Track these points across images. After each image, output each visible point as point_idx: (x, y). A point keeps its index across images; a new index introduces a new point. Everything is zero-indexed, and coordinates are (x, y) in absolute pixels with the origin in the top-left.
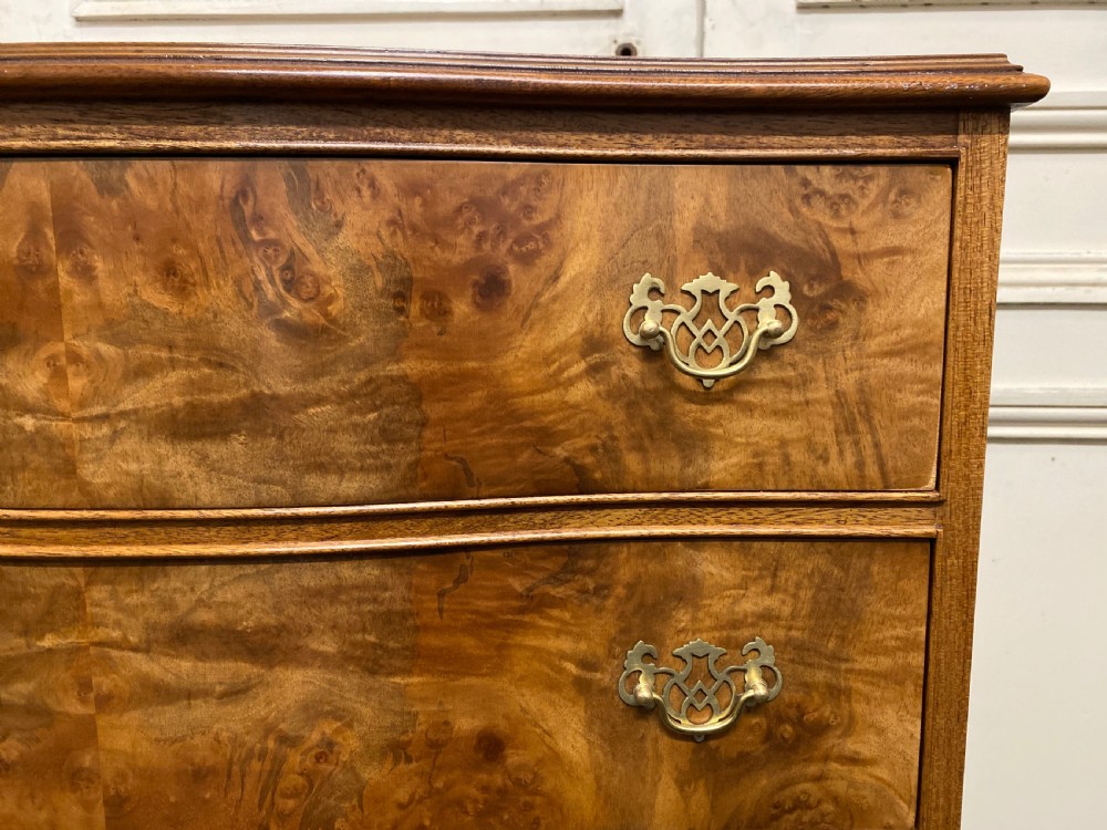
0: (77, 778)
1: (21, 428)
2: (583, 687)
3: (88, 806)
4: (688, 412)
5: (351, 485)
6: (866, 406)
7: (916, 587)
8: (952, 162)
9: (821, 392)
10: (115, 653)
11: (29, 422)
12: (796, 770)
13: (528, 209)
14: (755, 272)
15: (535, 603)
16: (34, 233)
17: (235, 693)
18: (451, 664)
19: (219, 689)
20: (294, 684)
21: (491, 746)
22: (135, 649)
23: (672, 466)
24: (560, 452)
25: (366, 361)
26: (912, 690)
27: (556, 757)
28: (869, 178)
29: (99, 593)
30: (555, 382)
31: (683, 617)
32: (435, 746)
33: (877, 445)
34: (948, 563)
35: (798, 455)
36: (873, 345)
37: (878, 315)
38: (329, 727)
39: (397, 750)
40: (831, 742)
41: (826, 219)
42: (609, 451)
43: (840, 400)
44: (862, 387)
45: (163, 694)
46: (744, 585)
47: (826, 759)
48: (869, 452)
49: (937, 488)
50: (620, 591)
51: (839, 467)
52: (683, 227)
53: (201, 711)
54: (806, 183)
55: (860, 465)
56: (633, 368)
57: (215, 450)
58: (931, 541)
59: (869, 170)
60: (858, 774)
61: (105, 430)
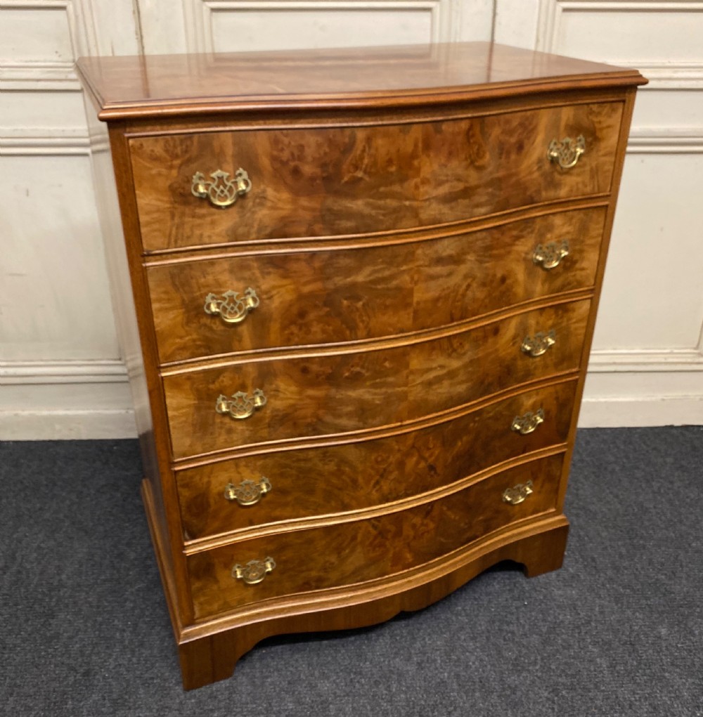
0: (407, 305)
1: (405, 206)
2: (525, 259)
3: (408, 314)
4: (557, 176)
5: (483, 210)
6: (597, 170)
7: (602, 219)
8: (624, 101)
9: (588, 168)
10: (422, 268)
11: (407, 203)
12: (569, 274)
13: (530, 124)
14: (577, 136)
15: (518, 238)
16: (416, 146)
17: (450, 274)
18: (499, 258)
19: (446, 274)
20: (463, 269)
21: (503, 280)
22: (426, 266)
23: (552, 194)
24: (528, 193)
25: (491, 173)
26: (598, 247)
27: (516, 281)
28: (605, 107)
29: (419, 251)
30: (531, 173)
31: (549, 236)
32: (492, 281)
33: (598, 181)
34: (610, 211)
35: (580, 186)
36: (601, 153)
37: (603, 145)
38: (469, 280)
39: (484, 284)
40: (578, 266)
41: (596, 120)
42: (538, 192)
43: (592, 169)
44: (597, 167)
45: (432, 278)
46: (563, 225)
47: (577, 270)
48: (596, 183)
49: (610, 191)
50: (536, 231)
51: (588, 189)
52: (563, 124)
53: (441, 281)
54: (591, 109)
55: (594, 188)
56: (547, 166)
57: (453, 204)
58: (607, 206)
59: (605, 104)
60: (583, 273)
61: (427, 203)
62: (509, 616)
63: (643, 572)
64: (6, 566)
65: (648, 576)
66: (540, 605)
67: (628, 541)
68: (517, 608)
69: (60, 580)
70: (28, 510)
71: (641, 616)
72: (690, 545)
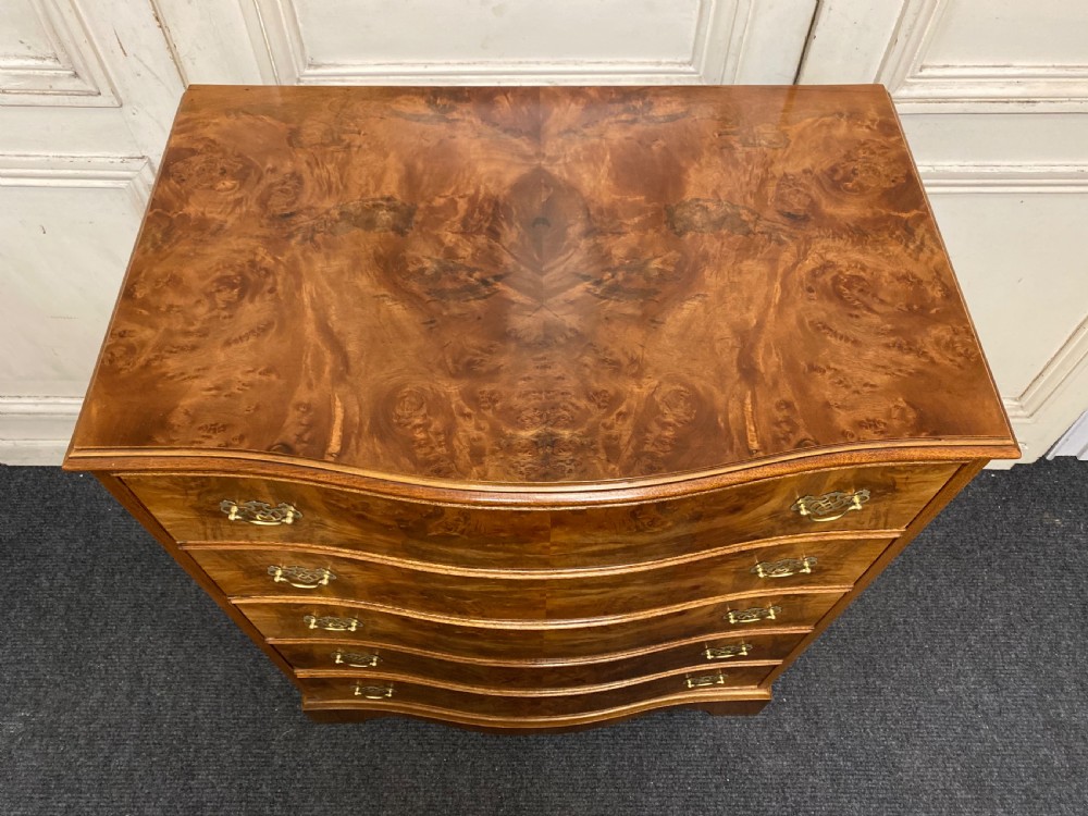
62: (706, 798)
63: (871, 734)
64: (132, 692)
65: (876, 741)
66: (744, 783)
67: (863, 681)
68: (716, 787)
69: (196, 718)
70: (149, 595)
71: (857, 806)
72: (935, 689)
